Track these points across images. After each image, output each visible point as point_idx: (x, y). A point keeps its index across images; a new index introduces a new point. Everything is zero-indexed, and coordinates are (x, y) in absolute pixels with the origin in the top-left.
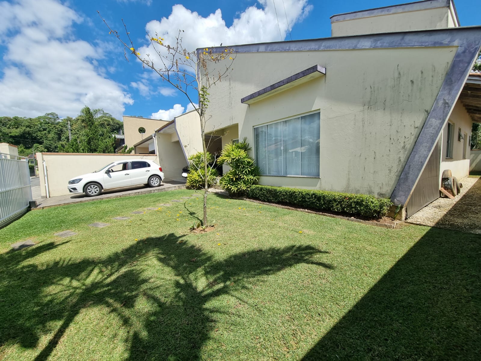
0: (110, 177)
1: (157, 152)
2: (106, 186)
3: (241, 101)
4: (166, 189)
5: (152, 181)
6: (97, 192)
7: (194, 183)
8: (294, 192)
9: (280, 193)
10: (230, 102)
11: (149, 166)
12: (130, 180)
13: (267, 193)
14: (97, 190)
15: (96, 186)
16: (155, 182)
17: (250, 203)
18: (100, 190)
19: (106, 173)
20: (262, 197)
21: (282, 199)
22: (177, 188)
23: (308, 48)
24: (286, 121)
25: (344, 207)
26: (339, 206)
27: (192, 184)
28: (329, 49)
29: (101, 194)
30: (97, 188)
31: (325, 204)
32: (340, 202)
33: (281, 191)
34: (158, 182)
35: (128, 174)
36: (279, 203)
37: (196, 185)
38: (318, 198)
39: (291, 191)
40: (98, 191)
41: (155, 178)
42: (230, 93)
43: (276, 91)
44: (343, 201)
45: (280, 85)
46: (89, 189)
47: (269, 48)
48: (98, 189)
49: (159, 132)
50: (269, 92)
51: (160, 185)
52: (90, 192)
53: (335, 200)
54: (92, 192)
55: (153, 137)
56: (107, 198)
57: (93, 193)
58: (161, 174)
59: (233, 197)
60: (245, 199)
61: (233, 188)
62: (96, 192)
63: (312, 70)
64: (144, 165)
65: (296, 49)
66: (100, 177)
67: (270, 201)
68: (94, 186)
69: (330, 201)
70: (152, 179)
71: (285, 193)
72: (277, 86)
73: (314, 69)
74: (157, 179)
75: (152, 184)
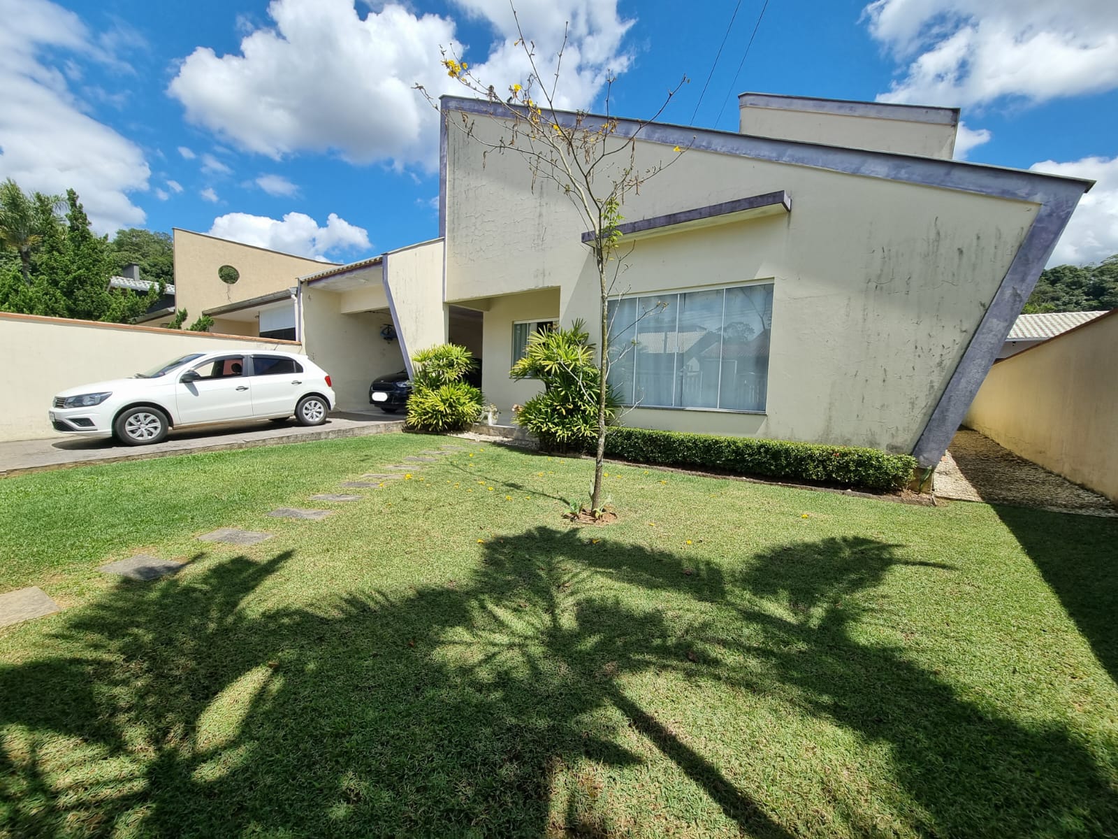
0: (195, 392)
1: (301, 334)
2: (182, 417)
3: (583, 238)
4: (356, 432)
5: (306, 408)
6: (156, 433)
7: (431, 418)
8: (717, 442)
9: (679, 445)
10: (539, 235)
11: (299, 369)
12: (250, 403)
13: (645, 443)
14: (156, 428)
15: (152, 417)
16: (314, 412)
18: (164, 429)
19: (183, 381)
20: (631, 451)
21: (684, 457)
22: (382, 429)
23: (753, 153)
24: (685, 294)
25: (832, 472)
26: (820, 469)
27: (424, 420)
28: (800, 164)
29: (164, 438)
30: (154, 421)
31: (789, 464)
32: (822, 462)
33: (682, 440)
34: (320, 413)
35: (246, 389)
36: (676, 464)
37: (437, 423)
38: (776, 454)
39: (706, 441)
40: (159, 430)
41: (313, 402)
42: (540, 215)
43: (673, 229)
44: (829, 459)
45: (691, 218)
46: (131, 424)
47: (657, 135)
48: (158, 424)
49: (312, 286)
50: (661, 228)
51: (323, 423)
52: (133, 432)
53: (811, 457)
54: (138, 433)
55: (293, 296)
57: (141, 435)
58: (330, 393)
60: (584, 457)
61: (560, 432)
62: (151, 434)
63: (771, 200)
64: (284, 366)
65: (724, 149)
66: (168, 391)
67: (650, 462)
68: (146, 417)
69: (803, 459)
70: (307, 405)
71: (694, 443)
72: (683, 218)
73: (777, 197)
74: (319, 404)
75: (307, 417)
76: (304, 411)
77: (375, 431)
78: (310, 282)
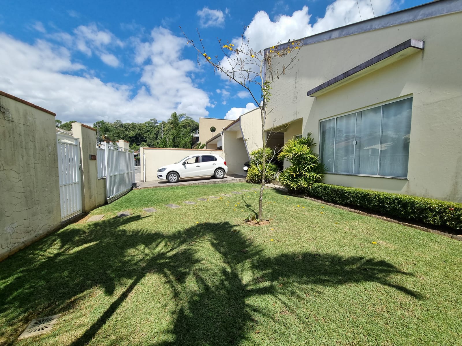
1: (223, 148)
2: (183, 175)
3: (308, 94)
4: (229, 181)
5: (217, 173)
6: (176, 180)
7: (253, 177)
8: (368, 194)
9: (348, 195)
10: (295, 96)
11: (216, 160)
12: (200, 171)
13: (332, 193)
14: (176, 178)
16: (220, 174)
17: (311, 202)
18: (178, 179)
19: (183, 164)
20: (326, 196)
21: (351, 201)
22: (238, 181)
23: (397, 22)
24: (362, 111)
25: (446, 220)
26: (438, 217)
27: (252, 178)
28: (429, 17)
29: (178, 181)
30: (175, 176)
31: (413, 212)
32: (438, 213)
33: (350, 192)
34: (222, 174)
35: (199, 166)
36: (346, 205)
37: (256, 179)
38: (404, 204)
39: (363, 193)
41: (220, 171)
42: (296, 87)
43: (350, 79)
44: (445, 211)
45: (356, 71)
46: (170, 177)
47: (344, 33)
48: (176, 177)
49: (227, 130)
50: (342, 81)
51: (223, 178)
52: (171, 179)
53: (431, 209)
55: (221, 135)
56: (182, 185)
58: (225, 168)
59: (292, 194)
60: (305, 197)
61: (292, 185)
62: (175, 180)
63: (403, 47)
64: (211, 158)
65: (380, 26)
66: (179, 168)
67: (335, 202)
68: (174, 175)
69: (423, 210)
70: (218, 172)
71: (356, 194)
72: (352, 72)
73: (407, 44)
74: (222, 172)
75: (218, 176)
76: (217, 174)
77: (235, 181)
78: (226, 129)
